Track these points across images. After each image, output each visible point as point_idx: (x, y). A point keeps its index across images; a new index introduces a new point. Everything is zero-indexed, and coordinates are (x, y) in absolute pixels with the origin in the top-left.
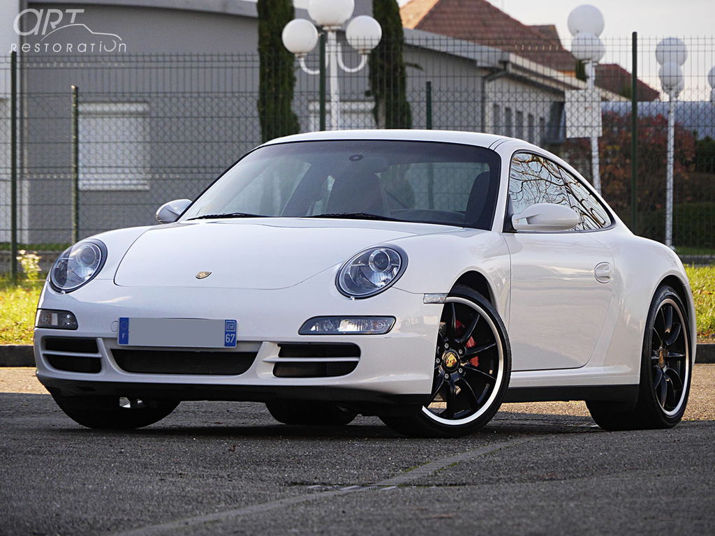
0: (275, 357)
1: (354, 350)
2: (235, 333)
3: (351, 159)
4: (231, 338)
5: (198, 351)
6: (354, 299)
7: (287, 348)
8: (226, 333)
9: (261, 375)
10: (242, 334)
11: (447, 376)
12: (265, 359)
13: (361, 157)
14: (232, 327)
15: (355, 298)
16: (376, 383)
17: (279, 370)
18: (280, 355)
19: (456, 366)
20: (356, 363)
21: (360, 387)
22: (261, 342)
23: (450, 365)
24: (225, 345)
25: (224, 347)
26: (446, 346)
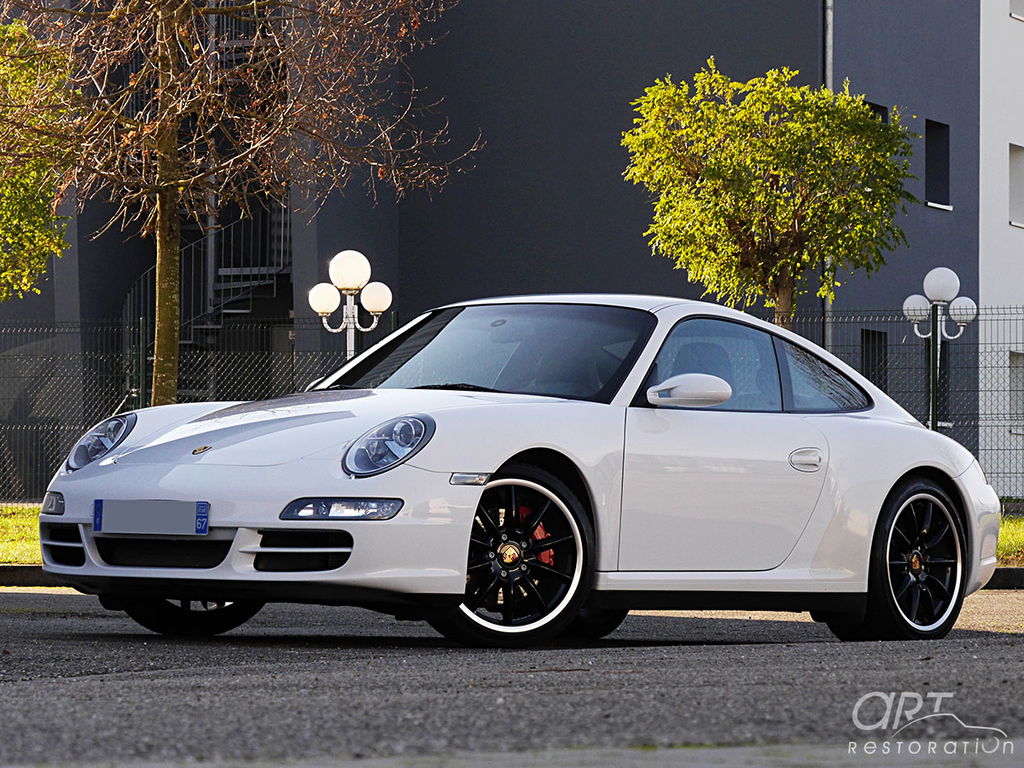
0: (256, 547)
1: (345, 539)
2: (206, 517)
3: (493, 325)
4: (202, 523)
5: (174, 539)
6: (353, 477)
7: (269, 536)
8: (197, 517)
9: (239, 567)
10: (215, 520)
11: (504, 574)
12: (241, 550)
13: (504, 322)
14: (204, 510)
15: (356, 477)
16: (380, 579)
17: (262, 562)
18: (263, 545)
19: (516, 562)
20: (348, 554)
21: (353, 584)
22: (237, 528)
23: (508, 560)
24: (197, 531)
25: (194, 534)
26: (504, 537)
